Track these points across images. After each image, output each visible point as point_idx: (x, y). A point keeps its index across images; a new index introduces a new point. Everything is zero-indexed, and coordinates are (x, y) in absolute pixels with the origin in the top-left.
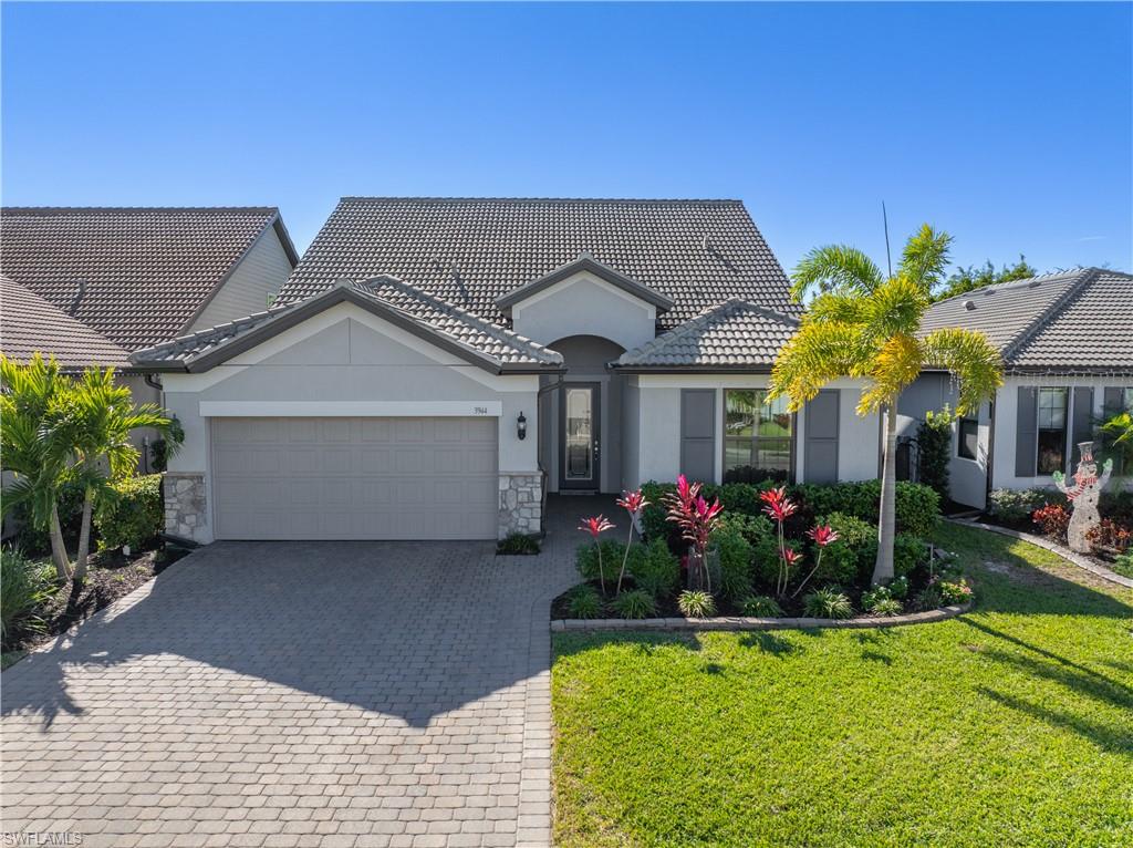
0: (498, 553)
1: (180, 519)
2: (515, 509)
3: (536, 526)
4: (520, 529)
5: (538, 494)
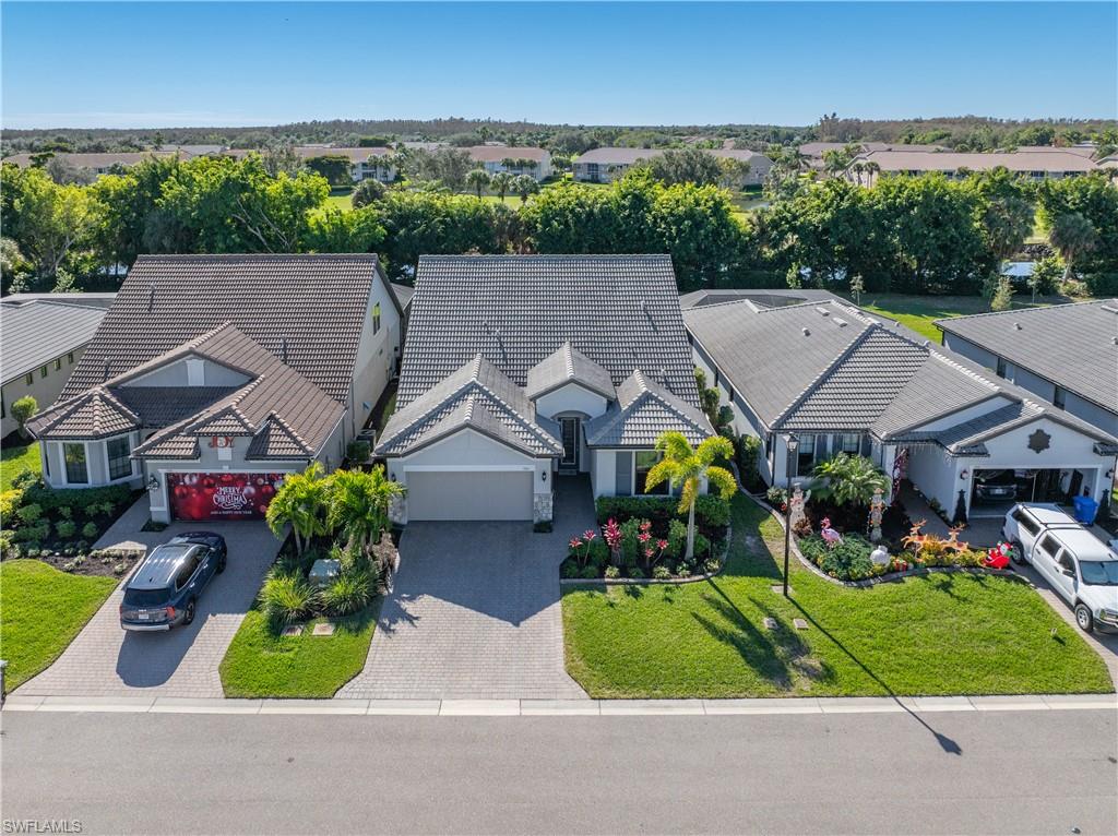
0: (535, 531)
1: (395, 514)
2: (542, 510)
3: (550, 517)
4: (544, 519)
5: (551, 503)
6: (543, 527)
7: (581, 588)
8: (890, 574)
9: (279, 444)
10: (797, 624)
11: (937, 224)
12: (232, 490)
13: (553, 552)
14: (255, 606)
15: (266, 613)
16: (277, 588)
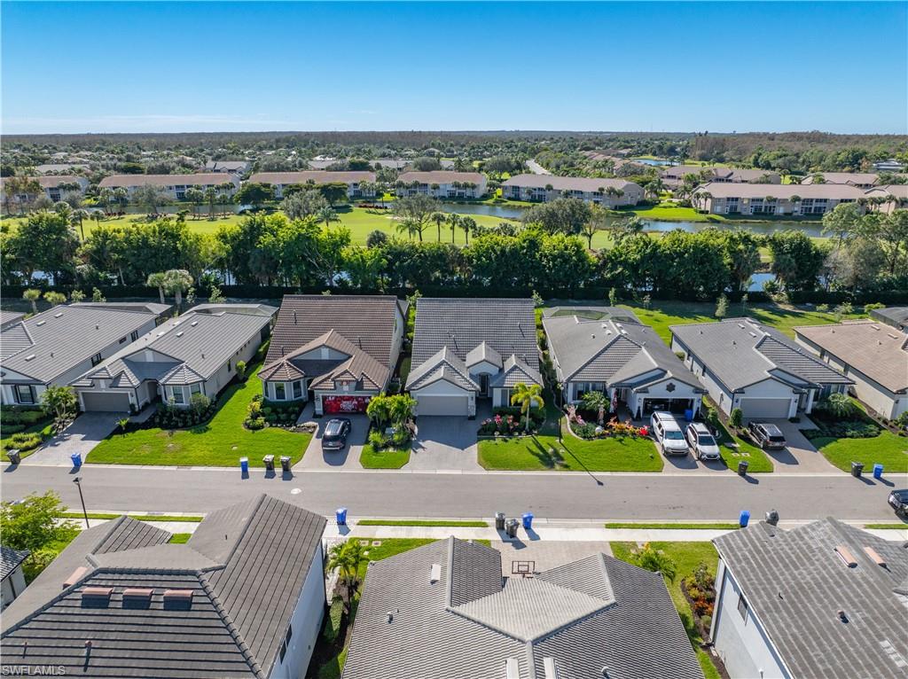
1: (414, 412)
6: (472, 418)
7: (485, 439)
8: (602, 436)
9: (367, 385)
10: (562, 451)
11: (702, 263)
12: (348, 402)
13: (474, 427)
14: (367, 442)
15: (372, 445)
16: (374, 436)
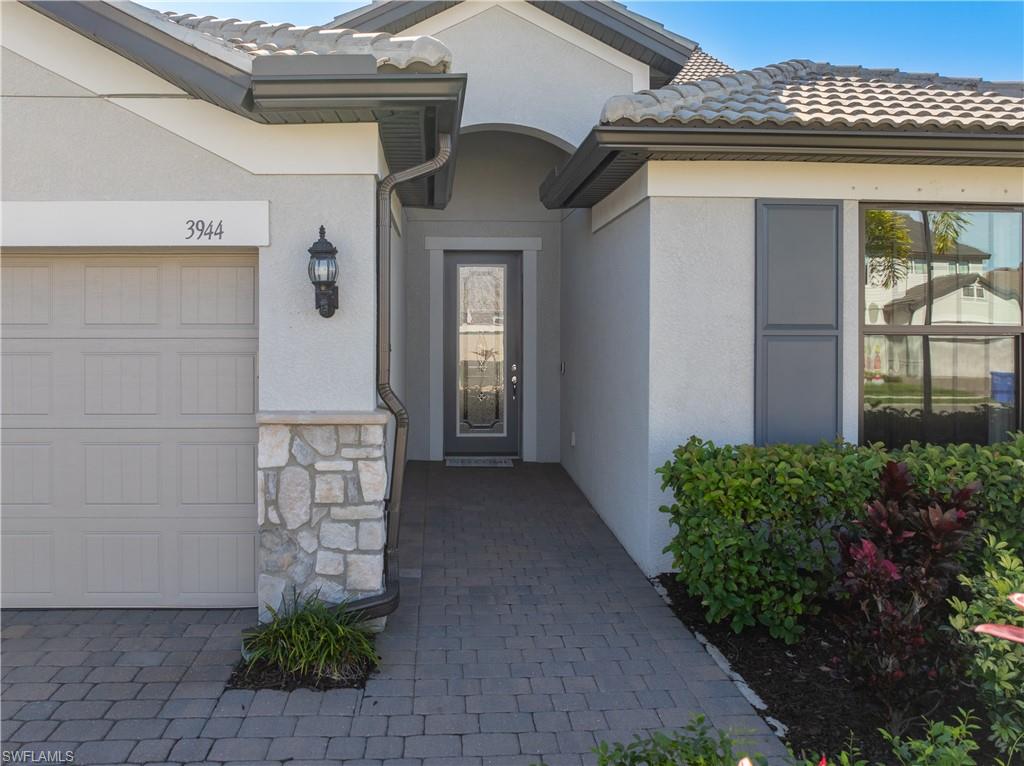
0: (235, 682)
2: (307, 525)
3: (369, 576)
4: (318, 583)
5: (376, 480)
